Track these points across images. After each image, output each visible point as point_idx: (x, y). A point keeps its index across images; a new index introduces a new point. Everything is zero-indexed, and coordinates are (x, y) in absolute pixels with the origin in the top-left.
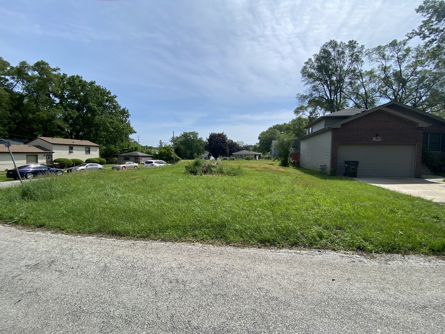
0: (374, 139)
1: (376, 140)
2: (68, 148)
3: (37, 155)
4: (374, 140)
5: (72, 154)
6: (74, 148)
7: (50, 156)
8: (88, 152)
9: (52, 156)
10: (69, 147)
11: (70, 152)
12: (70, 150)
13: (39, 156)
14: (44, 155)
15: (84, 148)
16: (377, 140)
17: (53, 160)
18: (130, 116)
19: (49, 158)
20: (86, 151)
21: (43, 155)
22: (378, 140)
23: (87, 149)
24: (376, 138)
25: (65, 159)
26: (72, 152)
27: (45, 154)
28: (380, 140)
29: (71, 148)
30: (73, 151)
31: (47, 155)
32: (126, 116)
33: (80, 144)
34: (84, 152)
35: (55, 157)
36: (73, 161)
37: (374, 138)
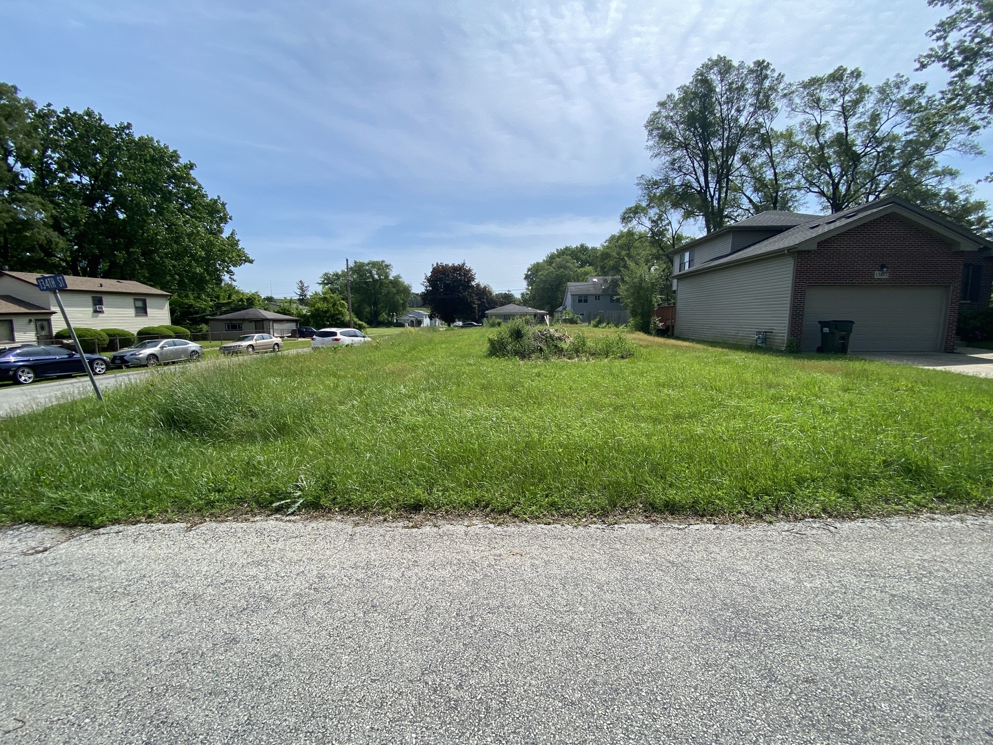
0: (877, 275)
1: (880, 277)
2: (88, 299)
3: (11, 322)
4: (875, 277)
5: (101, 315)
6: (105, 299)
7: (45, 323)
8: (142, 310)
9: (49, 321)
10: (93, 297)
11: (95, 311)
12: (95, 305)
13: (17, 323)
14: (30, 321)
15: (130, 300)
16: (882, 277)
17: (54, 334)
18: (230, 218)
19: (42, 328)
20: (136, 308)
21: (26, 319)
22: (884, 277)
23: (140, 304)
24: (881, 272)
25: (88, 330)
26: (102, 312)
27: (33, 318)
28: (886, 277)
29: (98, 300)
30: (104, 309)
31: (36, 320)
32: (221, 218)
33: (120, 290)
34: (132, 311)
35: (58, 325)
36: (109, 335)
37: (876, 272)
